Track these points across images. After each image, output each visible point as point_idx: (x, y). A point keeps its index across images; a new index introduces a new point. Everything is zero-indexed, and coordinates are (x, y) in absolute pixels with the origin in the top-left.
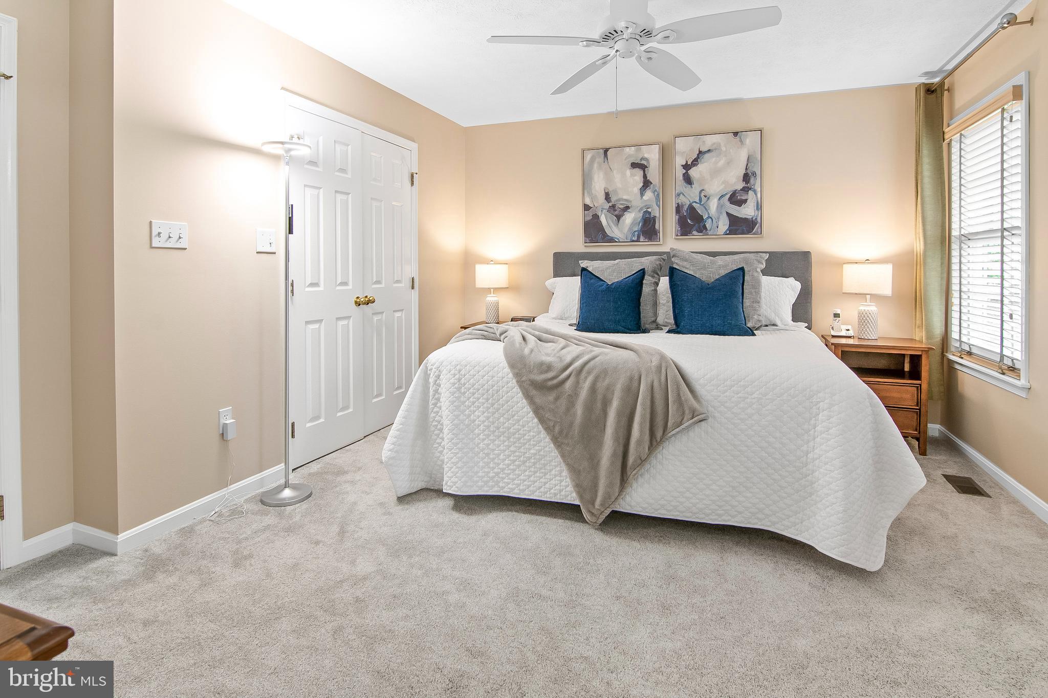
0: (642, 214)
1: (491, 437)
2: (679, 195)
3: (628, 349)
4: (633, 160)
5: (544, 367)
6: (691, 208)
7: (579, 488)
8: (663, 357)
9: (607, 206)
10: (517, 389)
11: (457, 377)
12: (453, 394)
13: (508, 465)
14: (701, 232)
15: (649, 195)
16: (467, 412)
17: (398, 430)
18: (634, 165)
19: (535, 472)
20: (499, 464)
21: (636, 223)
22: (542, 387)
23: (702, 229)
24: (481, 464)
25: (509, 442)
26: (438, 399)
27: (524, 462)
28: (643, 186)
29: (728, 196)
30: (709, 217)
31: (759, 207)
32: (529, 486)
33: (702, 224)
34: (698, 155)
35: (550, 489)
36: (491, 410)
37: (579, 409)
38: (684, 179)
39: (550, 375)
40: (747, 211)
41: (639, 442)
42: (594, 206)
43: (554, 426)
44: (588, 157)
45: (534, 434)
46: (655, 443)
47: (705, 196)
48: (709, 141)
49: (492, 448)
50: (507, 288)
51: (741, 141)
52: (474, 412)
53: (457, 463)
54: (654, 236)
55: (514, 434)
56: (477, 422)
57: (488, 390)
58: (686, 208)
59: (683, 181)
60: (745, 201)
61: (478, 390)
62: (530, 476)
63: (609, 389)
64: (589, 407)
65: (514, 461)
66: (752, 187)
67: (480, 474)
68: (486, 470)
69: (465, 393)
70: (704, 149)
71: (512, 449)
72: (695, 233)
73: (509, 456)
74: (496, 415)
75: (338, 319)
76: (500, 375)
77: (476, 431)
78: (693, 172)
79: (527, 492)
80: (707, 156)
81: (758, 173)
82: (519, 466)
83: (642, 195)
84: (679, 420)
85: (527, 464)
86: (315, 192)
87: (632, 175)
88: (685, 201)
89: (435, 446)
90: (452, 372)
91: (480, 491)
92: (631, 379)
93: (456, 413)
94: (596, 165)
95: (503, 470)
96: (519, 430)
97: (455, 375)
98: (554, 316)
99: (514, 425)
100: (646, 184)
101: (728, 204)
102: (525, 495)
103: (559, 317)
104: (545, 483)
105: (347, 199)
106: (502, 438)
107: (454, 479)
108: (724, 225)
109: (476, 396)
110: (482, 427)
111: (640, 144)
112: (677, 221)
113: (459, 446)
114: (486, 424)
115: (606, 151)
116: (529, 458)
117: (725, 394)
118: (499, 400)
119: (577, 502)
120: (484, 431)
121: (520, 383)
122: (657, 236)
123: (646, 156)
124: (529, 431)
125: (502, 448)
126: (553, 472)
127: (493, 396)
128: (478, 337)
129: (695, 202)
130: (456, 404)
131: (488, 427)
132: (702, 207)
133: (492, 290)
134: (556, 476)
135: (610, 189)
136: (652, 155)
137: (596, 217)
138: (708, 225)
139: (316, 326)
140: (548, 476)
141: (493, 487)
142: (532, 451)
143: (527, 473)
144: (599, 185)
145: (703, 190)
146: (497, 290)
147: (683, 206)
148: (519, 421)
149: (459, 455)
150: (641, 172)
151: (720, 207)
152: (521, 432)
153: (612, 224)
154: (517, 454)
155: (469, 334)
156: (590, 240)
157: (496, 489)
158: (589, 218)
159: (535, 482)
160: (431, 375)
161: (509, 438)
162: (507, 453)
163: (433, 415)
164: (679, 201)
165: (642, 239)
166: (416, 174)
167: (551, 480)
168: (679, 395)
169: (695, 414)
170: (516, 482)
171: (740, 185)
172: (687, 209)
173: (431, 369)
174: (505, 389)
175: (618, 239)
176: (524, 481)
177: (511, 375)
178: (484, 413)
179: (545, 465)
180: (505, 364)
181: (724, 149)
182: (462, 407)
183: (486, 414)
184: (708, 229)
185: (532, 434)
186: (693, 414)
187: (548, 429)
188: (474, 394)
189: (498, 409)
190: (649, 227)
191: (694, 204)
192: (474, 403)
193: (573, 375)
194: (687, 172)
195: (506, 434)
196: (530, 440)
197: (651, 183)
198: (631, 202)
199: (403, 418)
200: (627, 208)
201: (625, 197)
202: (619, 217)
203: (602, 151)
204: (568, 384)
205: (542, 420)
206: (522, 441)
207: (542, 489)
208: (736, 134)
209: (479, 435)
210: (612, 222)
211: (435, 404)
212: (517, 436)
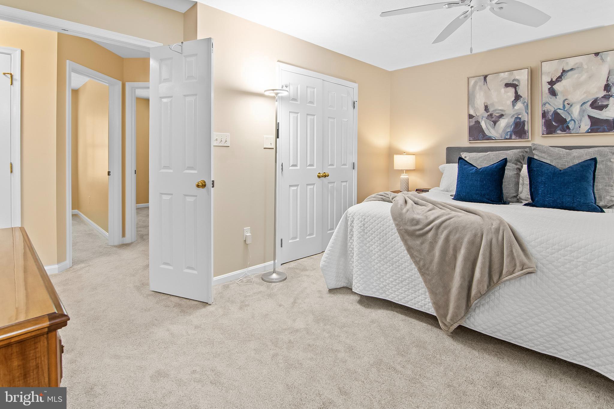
0: (514, 120)
1: (382, 262)
2: (545, 104)
3: (477, 215)
4: (506, 82)
5: (414, 222)
6: (556, 114)
7: (436, 305)
8: (501, 222)
9: (486, 114)
10: (397, 234)
11: (363, 222)
12: (360, 232)
13: (392, 282)
14: (565, 131)
15: (519, 105)
16: (368, 245)
17: (329, 250)
18: (507, 85)
19: (409, 289)
20: (386, 280)
21: (509, 126)
22: (412, 234)
23: (566, 129)
24: (375, 278)
25: (392, 267)
26: (352, 235)
27: (402, 282)
28: (515, 99)
29: (590, 103)
30: (572, 120)
32: (405, 298)
33: (565, 125)
34: (562, 73)
35: (418, 302)
36: (382, 245)
37: (437, 252)
38: (549, 92)
39: (418, 227)
40: (608, 114)
41: (480, 282)
42: (476, 115)
43: (419, 261)
44: (472, 82)
45: (408, 264)
46: (492, 284)
47: (568, 104)
48: (571, 63)
49: (382, 269)
50: (414, 170)
51: (602, 59)
52: (372, 245)
53: (360, 275)
54: (524, 135)
55: (396, 262)
56: (373, 252)
57: (380, 233)
58: (551, 113)
59: (548, 94)
60: (606, 106)
61: (375, 232)
62: (405, 291)
63: (459, 241)
64: (444, 252)
65: (396, 280)
67: (374, 284)
68: (378, 282)
69: (367, 233)
70: (566, 69)
71: (394, 272)
72: (559, 132)
73: (393, 276)
74: (385, 249)
75: (308, 185)
76: (387, 224)
77: (373, 257)
78: (557, 87)
79: (403, 301)
80: (570, 73)
82: (399, 283)
83: (514, 106)
84: (511, 270)
85: (404, 283)
86: (296, 115)
87: (506, 92)
88: (550, 109)
89: (350, 263)
90: (360, 220)
91: (374, 294)
92: (475, 235)
93: (361, 245)
94: (477, 88)
95: (389, 284)
96: (399, 260)
97: (361, 221)
98: (442, 189)
99: (396, 257)
100: (517, 97)
101: (589, 108)
102: (402, 302)
103: (446, 190)
104: (415, 298)
105: (314, 118)
106: (388, 264)
107: (358, 284)
108: (586, 126)
109: (373, 235)
110: (376, 255)
111: (512, 69)
112: (543, 124)
113: (362, 265)
114: (379, 253)
115: (485, 77)
116: (405, 280)
117: (553, 255)
118: (386, 240)
119: (435, 314)
120: (377, 258)
121: (399, 231)
122: (526, 135)
123: (517, 77)
124: (405, 262)
125: (388, 270)
126: (420, 291)
127: (383, 237)
128: (379, 199)
129: (560, 109)
130: (361, 239)
131: (380, 256)
132: (566, 112)
133: (404, 171)
134: (422, 294)
135: (489, 103)
136: (523, 77)
137: (478, 123)
138: (571, 125)
139: (295, 188)
140: (417, 293)
141: (382, 293)
142: (407, 275)
143: (403, 289)
144: (480, 101)
145: (566, 99)
146: (408, 171)
147: (548, 112)
148: (398, 255)
149: (362, 270)
150: (513, 90)
151: (582, 111)
152: (400, 262)
153: (490, 127)
154: (398, 275)
155: (374, 198)
156: (473, 139)
157: (384, 295)
158: (472, 124)
159: (408, 295)
160: (349, 220)
161: (392, 265)
162: (391, 274)
163: (349, 244)
164: (545, 109)
165: (513, 137)
166: (356, 101)
167: (419, 296)
168: (512, 251)
169: (525, 267)
170: (396, 293)
171: (602, 94)
172: (552, 114)
173: (349, 217)
174: (390, 233)
175: (494, 138)
176: (402, 293)
177: (394, 225)
178: (377, 246)
179: (415, 286)
180: (390, 217)
181: (585, 66)
182: (365, 242)
183: (379, 248)
184: (571, 129)
185: (406, 264)
186: (523, 267)
187: (416, 263)
188: (372, 234)
189: (386, 246)
190: (520, 128)
191: (559, 111)
192: (372, 240)
193: (434, 228)
194: (552, 87)
195: (391, 262)
196: (405, 268)
197: (521, 97)
198: (505, 111)
199: (333, 244)
200: (502, 116)
201: (500, 108)
202: (495, 123)
203: (482, 78)
204: (430, 235)
205: (412, 256)
206: (400, 267)
207: (413, 301)
208: (597, 54)
209: (374, 260)
210: (490, 126)
211: (351, 238)
212: (397, 264)
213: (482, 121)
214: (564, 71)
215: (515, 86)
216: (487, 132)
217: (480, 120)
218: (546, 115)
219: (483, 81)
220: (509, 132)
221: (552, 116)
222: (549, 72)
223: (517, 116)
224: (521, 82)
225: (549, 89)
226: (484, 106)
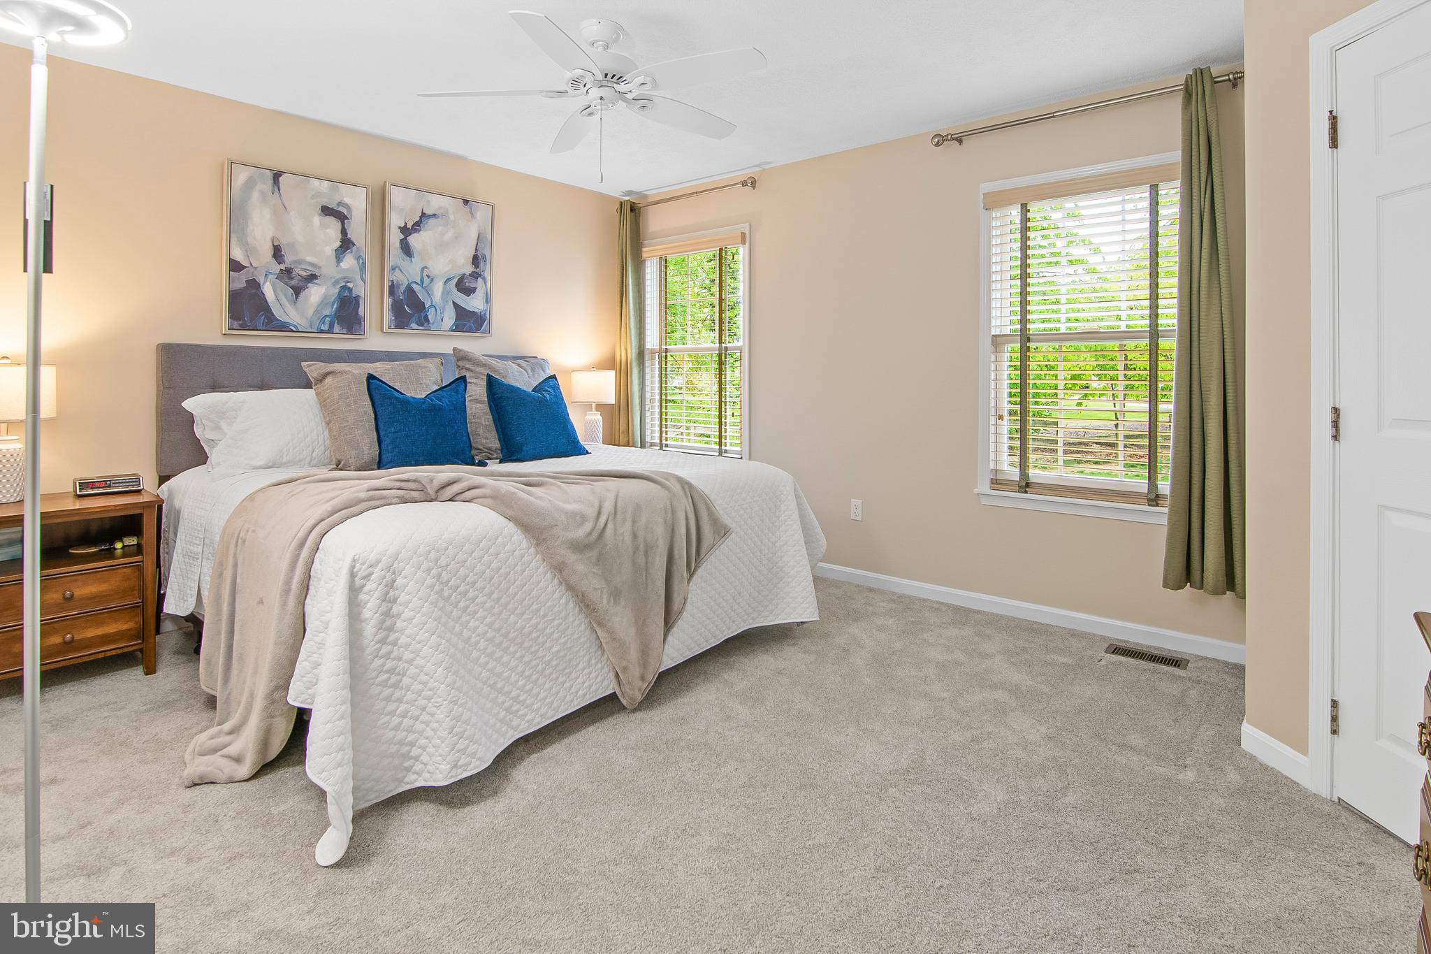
0: (338, 291)
2: (394, 269)
4: (325, 202)
6: (410, 291)
9: (277, 268)
14: (422, 325)
15: (349, 261)
18: (326, 211)
19: (557, 679)
21: (328, 303)
22: (583, 547)
23: (424, 321)
28: (341, 247)
29: (455, 281)
30: (432, 306)
31: (488, 299)
32: (538, 710)
33: (423, 315)
34: (421, 217)
38: (402, 248)
40: (474, 303)
42: (251, 264)
44: (241, 176)
47: (428, 277)
48: (435, 203)
51: (471, 213)
54: (357, 327)
55: (530, 634)
57: (491, 579)
58: (403, 288)
59: (400, 251)
60: (473, 290)
65: (530, 677)
66: (482, 273)
70: (428, 212)
72: (414, 325)
78: (413, 240)
79: (549, 714)
80: (432, 221)
81: (488, 257)
82: (537, 681)
83: (339, 259)
84: (712, 541)
85: (547, 672)
87: (323, 226)
88: (403, 280)
94: (256, 195)
96: (538, 624)
99: (531, 619)
100: (346, 244)
101: (455, 290)
104: (571, 687)
108: (450, 318)
111: (338, 180)
112: (390, 307)
115: (277, 176)
119: (612, 691)
122: (360, 327)
123: (347, 200)
126: (580, 666)
127: (499, 585)
129: (416, 282)
132: (424, 291)
133: (5, 425)
135: (284, 242)
136: (357, 202)
137: (254, 285)
138: (431, 317)
143: (547, 685)
144: (261, 230)
145: (426, 267)
147: (399, 285)
148: (538, 610)
150: (339, 224)
151: (446, 293)
152: (540, 626)
153: (284, 301)
156: (241, 325)
158: (240, 284)
159: (545, 699)
164: (394, 278)
165: (337, 328)
171: (469, 269)
172: (405, 291)
174: (517, 568)
175: (295, 327)
179: (570, 661)
181: (452, 217)
184: (431, 322)
190: (349, 311)
191: (414, 286)
193: (609, 520)
194: (405, 238)
196: (552, 633)
197: (354, 245)
198: (320, 268)
200: (313, 277)
201: (309, 259)
202: (297, 291)
203: (269, 175)
204: (609, 534)
207: (567, 699)
208: (466, 202)
210: (286, 298)
212: (534, 635)
213: (265, 282)
214: (423, 214)
215: (342, 218)
216: (277, 312)
217: (261, 280)
218: (395, 289)
219: (270, 182)
220: (328, 316)
221: (404, 293)
222: (401, 209)
223: (344, 284)
224: (354, 213)
225: (401, 241)
226: (272, 247)
